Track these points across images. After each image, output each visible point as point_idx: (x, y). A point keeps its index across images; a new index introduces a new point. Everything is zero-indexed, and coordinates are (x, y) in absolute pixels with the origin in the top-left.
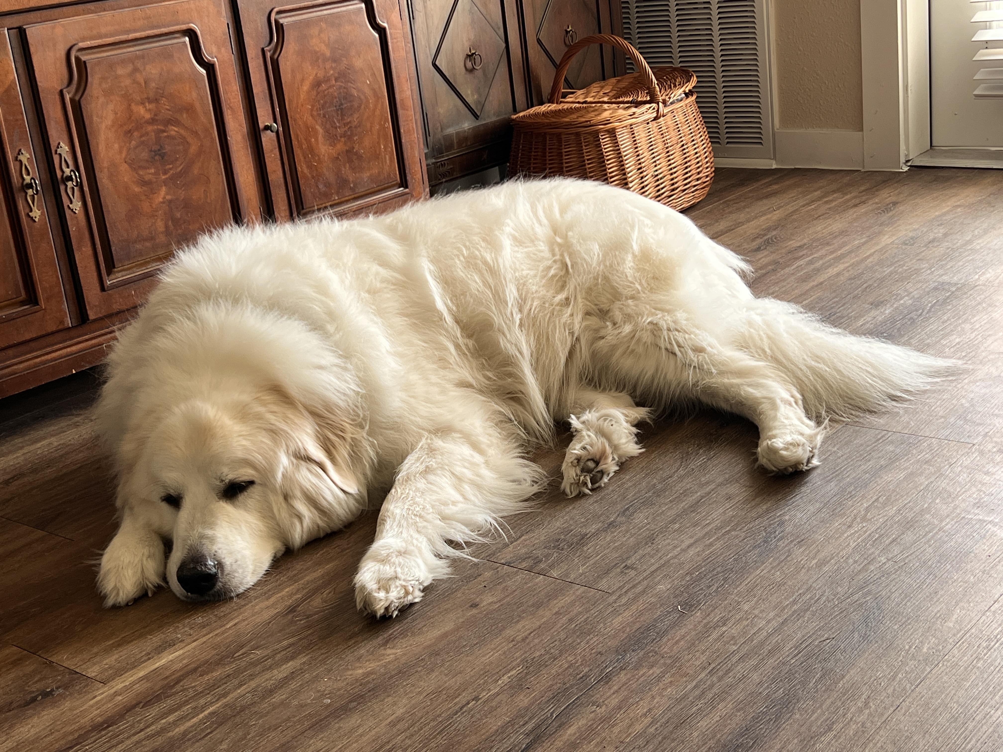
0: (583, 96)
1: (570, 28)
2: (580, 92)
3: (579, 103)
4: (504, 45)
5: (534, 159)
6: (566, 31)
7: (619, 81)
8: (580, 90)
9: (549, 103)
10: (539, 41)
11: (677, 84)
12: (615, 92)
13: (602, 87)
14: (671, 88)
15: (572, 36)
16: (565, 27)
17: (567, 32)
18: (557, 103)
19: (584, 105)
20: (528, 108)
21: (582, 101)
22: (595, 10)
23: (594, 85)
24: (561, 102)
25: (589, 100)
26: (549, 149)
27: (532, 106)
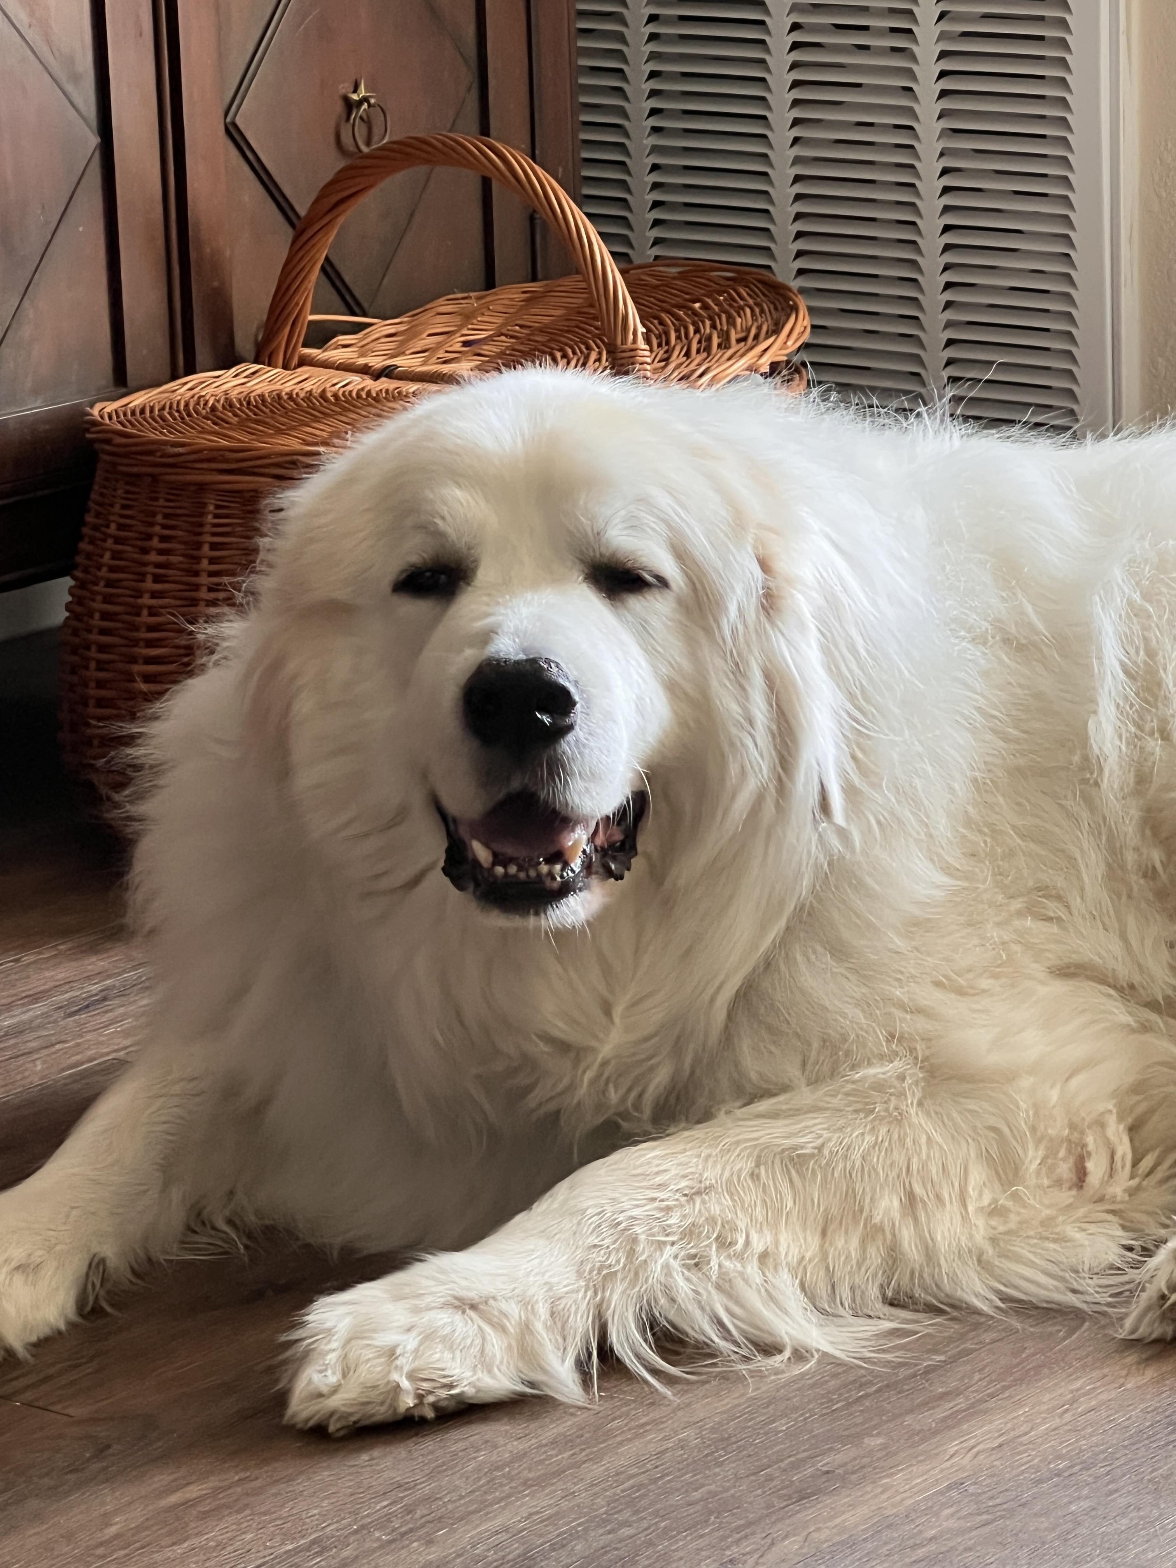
0: (389, 345)
1: (362, 92)
2: (382, 328)
3: (365, 370)
4: (94, 140)
5: (157, 579)
6: (346, 100)
7: (532, 299)
8: (385, 318)
9: (256, 361)
10: (233, 133)
11: (733, 336)
12: (508, 342)
13: (467, 317)
14: (708, 349)
15: (367, 122)
16: (345, 87)
17: (350, 106)
18: (285, 367)
19: (384, 384)
20: (174, 377)
21: (376, 362)
22: (470, 31)
23: (443, 305)
24: (304, 362)
25: (403, 362)
26: (214, 546)
27: (191, 370)
